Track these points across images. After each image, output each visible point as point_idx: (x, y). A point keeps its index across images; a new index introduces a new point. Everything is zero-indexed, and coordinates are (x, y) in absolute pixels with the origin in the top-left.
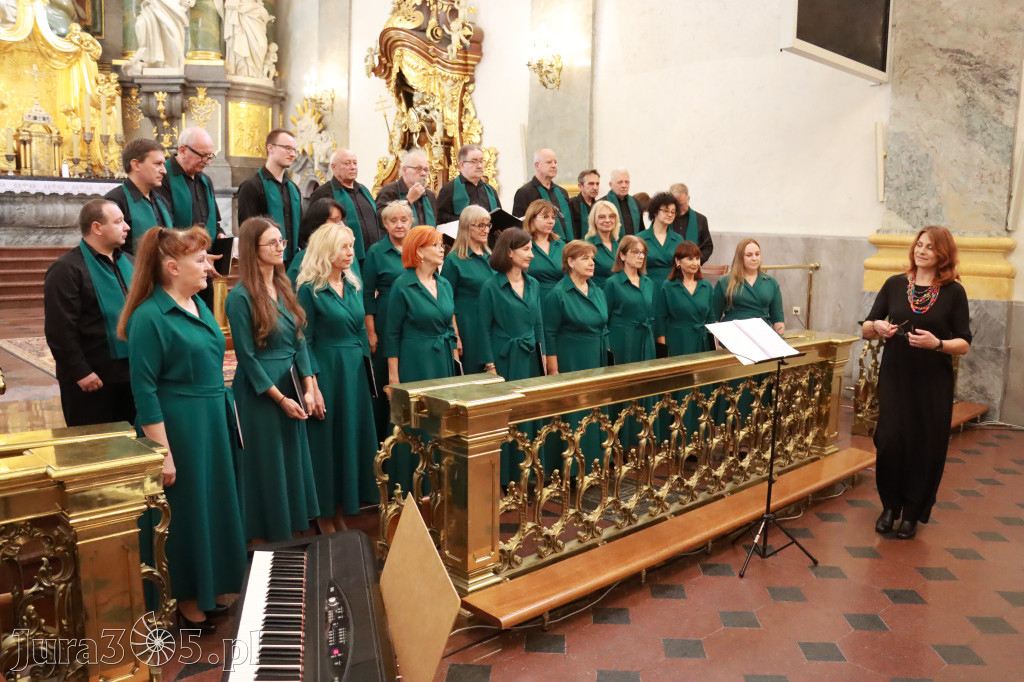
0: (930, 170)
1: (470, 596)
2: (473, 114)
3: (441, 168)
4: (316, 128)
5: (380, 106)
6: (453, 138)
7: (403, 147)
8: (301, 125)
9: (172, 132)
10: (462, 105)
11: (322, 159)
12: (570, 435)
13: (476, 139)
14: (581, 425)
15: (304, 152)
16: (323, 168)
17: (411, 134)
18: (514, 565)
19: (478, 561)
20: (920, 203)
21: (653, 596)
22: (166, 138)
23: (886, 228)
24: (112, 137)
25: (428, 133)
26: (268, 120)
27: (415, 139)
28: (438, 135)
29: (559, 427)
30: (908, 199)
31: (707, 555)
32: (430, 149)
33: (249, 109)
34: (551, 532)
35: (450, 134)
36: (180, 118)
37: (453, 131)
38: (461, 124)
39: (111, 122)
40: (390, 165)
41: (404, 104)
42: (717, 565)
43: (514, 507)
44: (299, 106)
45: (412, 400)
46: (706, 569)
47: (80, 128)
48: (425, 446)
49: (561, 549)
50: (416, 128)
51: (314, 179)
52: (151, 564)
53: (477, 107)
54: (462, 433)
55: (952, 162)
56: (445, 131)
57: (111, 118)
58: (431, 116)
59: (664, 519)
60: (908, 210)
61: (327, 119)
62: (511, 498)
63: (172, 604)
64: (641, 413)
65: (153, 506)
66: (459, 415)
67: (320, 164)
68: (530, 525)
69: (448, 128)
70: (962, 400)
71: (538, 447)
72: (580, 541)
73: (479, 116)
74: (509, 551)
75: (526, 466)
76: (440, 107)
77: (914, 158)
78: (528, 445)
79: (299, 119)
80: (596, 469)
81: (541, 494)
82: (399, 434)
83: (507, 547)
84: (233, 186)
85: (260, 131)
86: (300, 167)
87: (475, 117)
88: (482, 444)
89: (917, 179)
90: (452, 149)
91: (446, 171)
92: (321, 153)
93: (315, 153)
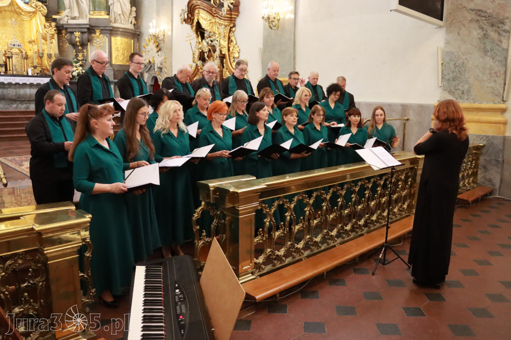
0: (465, 70)
2: (235, 43)
4: (155, 50)
5: (188, 39)
6: (225, 54)
7: (200, 59)
8: (148, 48)
9: (83, 52)
10: (229, 38)
11: (159, 65)
13: (236, 55)
15: (150, 62)
16: (159, 70)
17: (204, 53)
20: (460, 87)
22: (80, 55)
24: (53, 55)
25: (212, 52)
26: (131, 46)
27: (206, 55)
28: (217, 53)
30: (454, 85)
33: (122, 40)
35: (223, 53)
36: (87, 45)
37: (225, 51)
38: (229, 47)
39: (52, 48)
41: (200, 37)
44: (147, 38)
47: (37, 50)
50: (206, 49)
51: (155, 75)
53: (237, 39)
55: (476, 67)
56: (221, 51)
57: (52, 45)
58: (214, 43)
60: (454, 91)
61: (161, 45)
67: (158, 68)
69: (223, 49)
73: (238, 43)
76: (218, 39)
77: (457, 64)
79: (147, 45)
84: (114, 79)
85: (127, 51)
86: (148, 69)
89: (458, 75)
90: (225, 60)
91: (221, 72)
92: (158, 62)
93: (155, 62)
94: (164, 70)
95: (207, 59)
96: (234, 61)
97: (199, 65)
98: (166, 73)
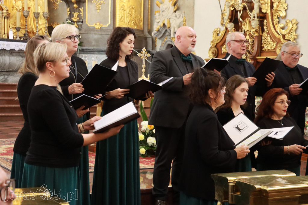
3: (256, 34)
4: (172, 9)
6: (266, 13)
7: (231, 21)
8: (163, 7)
9: (79, 11)
11: (176, 30)
13: (282, 14)
15: (164, 24)
17: (236, 12)
22: (76, 15)
25: (248, 12)
26: (141, 4)
27: (239, 15)
32: (250, 22)
35: (264, 11)
36: (85, 2)
37: (266, 9)
38: (272, 3)
40: (222, 34)
45: (230, 184)
50: (240, 7)
51: (170, 43)
61: (180, 3)
67: (175, 33)
69: (263, 7)
79: (161, 3)
85: (135, 11)
86: (161, 35)
90: (265, 21)
91: (260, 38)
92: (175, 26)
93: (172, 25)
95: (241, 20)
96: (279, 22)
97: (229, 29)
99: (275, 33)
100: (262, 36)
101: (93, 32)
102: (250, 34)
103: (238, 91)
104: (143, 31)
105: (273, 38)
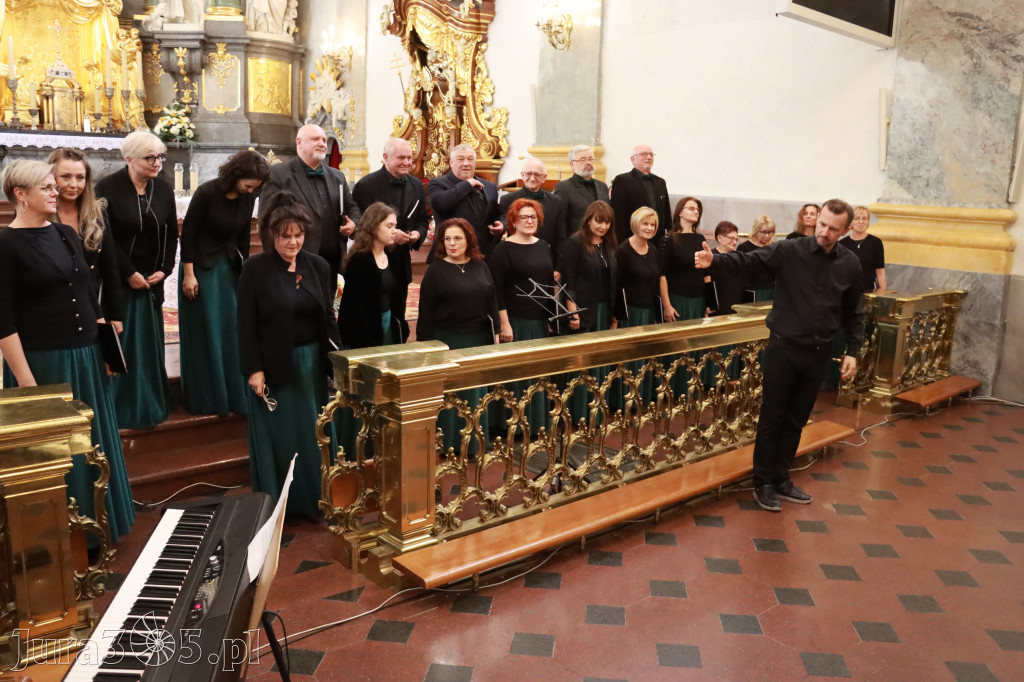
0: (934, 138)
1: (404, 555)
2: (485, 74)
3: (453, 127)
4: (334, 85)
5: (395, 64)
6: (465, 97)
7: (417, 105)
8: (320, 82)
9: (192, 88)
10: (474, 64)
11: (340, 116)
12: (514, 403)
13: (488, 99)
14: (526, 393)
15: (322, 109)
16: (340, 125)
17: (425, 93)
18: (453, 527)
19: (412, 523)
20: (922, 173)
21: (589, 563)
22: (187, 93)
23: (887, 196)
24: (133, 93)
25: (441, 93)
26: (288, 76)
27: (429, 98)
28: (451, 93)
29: (502, 395)
30: (910, 167)
31: (655, 523)
32: (443, 108)
33: (269, 65)
34: (493, 497)
35: (462, 94)
36: (200, 74)
37: (465, 91)
38: (473, 83)
39: (132, 79)
40: (405, 124)
41: (418, 62)
42: (662, 534)
43: (453, 472)
44: (318, 63)
45: (351, 367)
46: (649, 537)
47: (101, 83)
48: (369, 411)
49: (504, 513)
50: (429, 86)
52: (93, 518)
53: (489, 67)
54: (396, 400)
55: (955, 131)
56: (457, 90)
57: (132, 73)
58: (443, 75)
59: (616, 487)
60: (909, 180)
61: (346, 76)
62: (450, 464)
63: (111, 554)
64: (592, 382)
65: (92, 463)
66: (392, 384)
67: (338, 121)
68: (470, 489)
69: (461, 87)
70: (955, 374)
71: (478, 414)
72: (525, 507)
73: (491, 76)
74: (448, 514)
75: (466, 433)
76: (452, 66)
78: (468, 412)
79: (318, 76)
80: (542, 437)
81: (482, 460)
82: (341, 398)
83: (446, 510)
84: (252, 141)
85: (279, 87)
87: (487, 77)
88: (419, 411)
89: (920, 147)
90: (465, 108)
91: (458, 132)
92: (339, 110)
93: (334, 109)
94: (348, 125)
95: (431, 105)
96: (483, 110)
97: (414, 117)
98: (352, 130)
99: (478, 127)
100: (460, 130)
101: (213, 120)
102: (444, 126)
103: (383, 227)
104: (291, 118)
105: (476, 134)
